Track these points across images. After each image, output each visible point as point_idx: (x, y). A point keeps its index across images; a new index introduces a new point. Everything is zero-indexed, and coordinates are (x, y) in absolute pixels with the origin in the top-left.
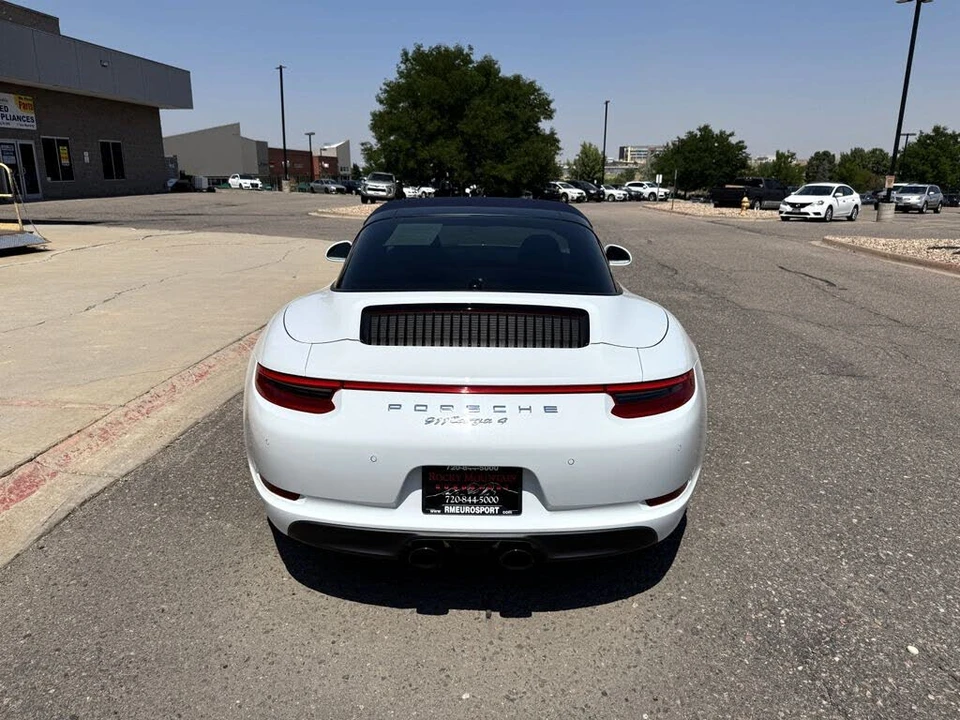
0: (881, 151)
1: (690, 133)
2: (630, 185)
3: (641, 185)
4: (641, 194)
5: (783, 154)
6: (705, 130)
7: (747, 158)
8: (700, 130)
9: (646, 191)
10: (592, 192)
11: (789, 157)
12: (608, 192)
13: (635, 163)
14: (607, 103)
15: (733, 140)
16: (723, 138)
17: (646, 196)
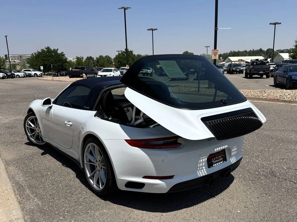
0: (108, 56)
1: (42, 49)
2: (24, 71)
3: (30, 71)
4: (31, 74)
5: (79, 58)
6: (48, 48)
7: (66, 59)
8: (46, 48)
9: (33, 73)
10: (9, 74)
11: (81, 59)
12: (16, 74)
13: (14, 62)
14: (6, 36)
15: (59, 52)
16: (55, 51)
17: (33, 75)
